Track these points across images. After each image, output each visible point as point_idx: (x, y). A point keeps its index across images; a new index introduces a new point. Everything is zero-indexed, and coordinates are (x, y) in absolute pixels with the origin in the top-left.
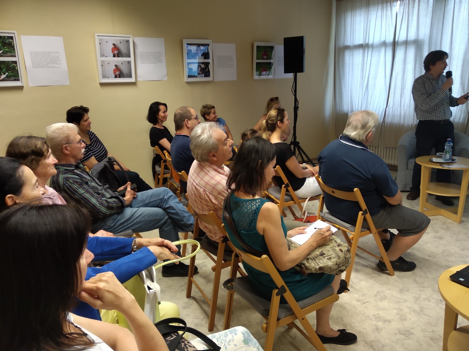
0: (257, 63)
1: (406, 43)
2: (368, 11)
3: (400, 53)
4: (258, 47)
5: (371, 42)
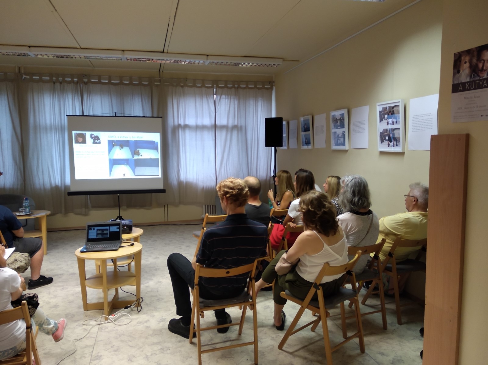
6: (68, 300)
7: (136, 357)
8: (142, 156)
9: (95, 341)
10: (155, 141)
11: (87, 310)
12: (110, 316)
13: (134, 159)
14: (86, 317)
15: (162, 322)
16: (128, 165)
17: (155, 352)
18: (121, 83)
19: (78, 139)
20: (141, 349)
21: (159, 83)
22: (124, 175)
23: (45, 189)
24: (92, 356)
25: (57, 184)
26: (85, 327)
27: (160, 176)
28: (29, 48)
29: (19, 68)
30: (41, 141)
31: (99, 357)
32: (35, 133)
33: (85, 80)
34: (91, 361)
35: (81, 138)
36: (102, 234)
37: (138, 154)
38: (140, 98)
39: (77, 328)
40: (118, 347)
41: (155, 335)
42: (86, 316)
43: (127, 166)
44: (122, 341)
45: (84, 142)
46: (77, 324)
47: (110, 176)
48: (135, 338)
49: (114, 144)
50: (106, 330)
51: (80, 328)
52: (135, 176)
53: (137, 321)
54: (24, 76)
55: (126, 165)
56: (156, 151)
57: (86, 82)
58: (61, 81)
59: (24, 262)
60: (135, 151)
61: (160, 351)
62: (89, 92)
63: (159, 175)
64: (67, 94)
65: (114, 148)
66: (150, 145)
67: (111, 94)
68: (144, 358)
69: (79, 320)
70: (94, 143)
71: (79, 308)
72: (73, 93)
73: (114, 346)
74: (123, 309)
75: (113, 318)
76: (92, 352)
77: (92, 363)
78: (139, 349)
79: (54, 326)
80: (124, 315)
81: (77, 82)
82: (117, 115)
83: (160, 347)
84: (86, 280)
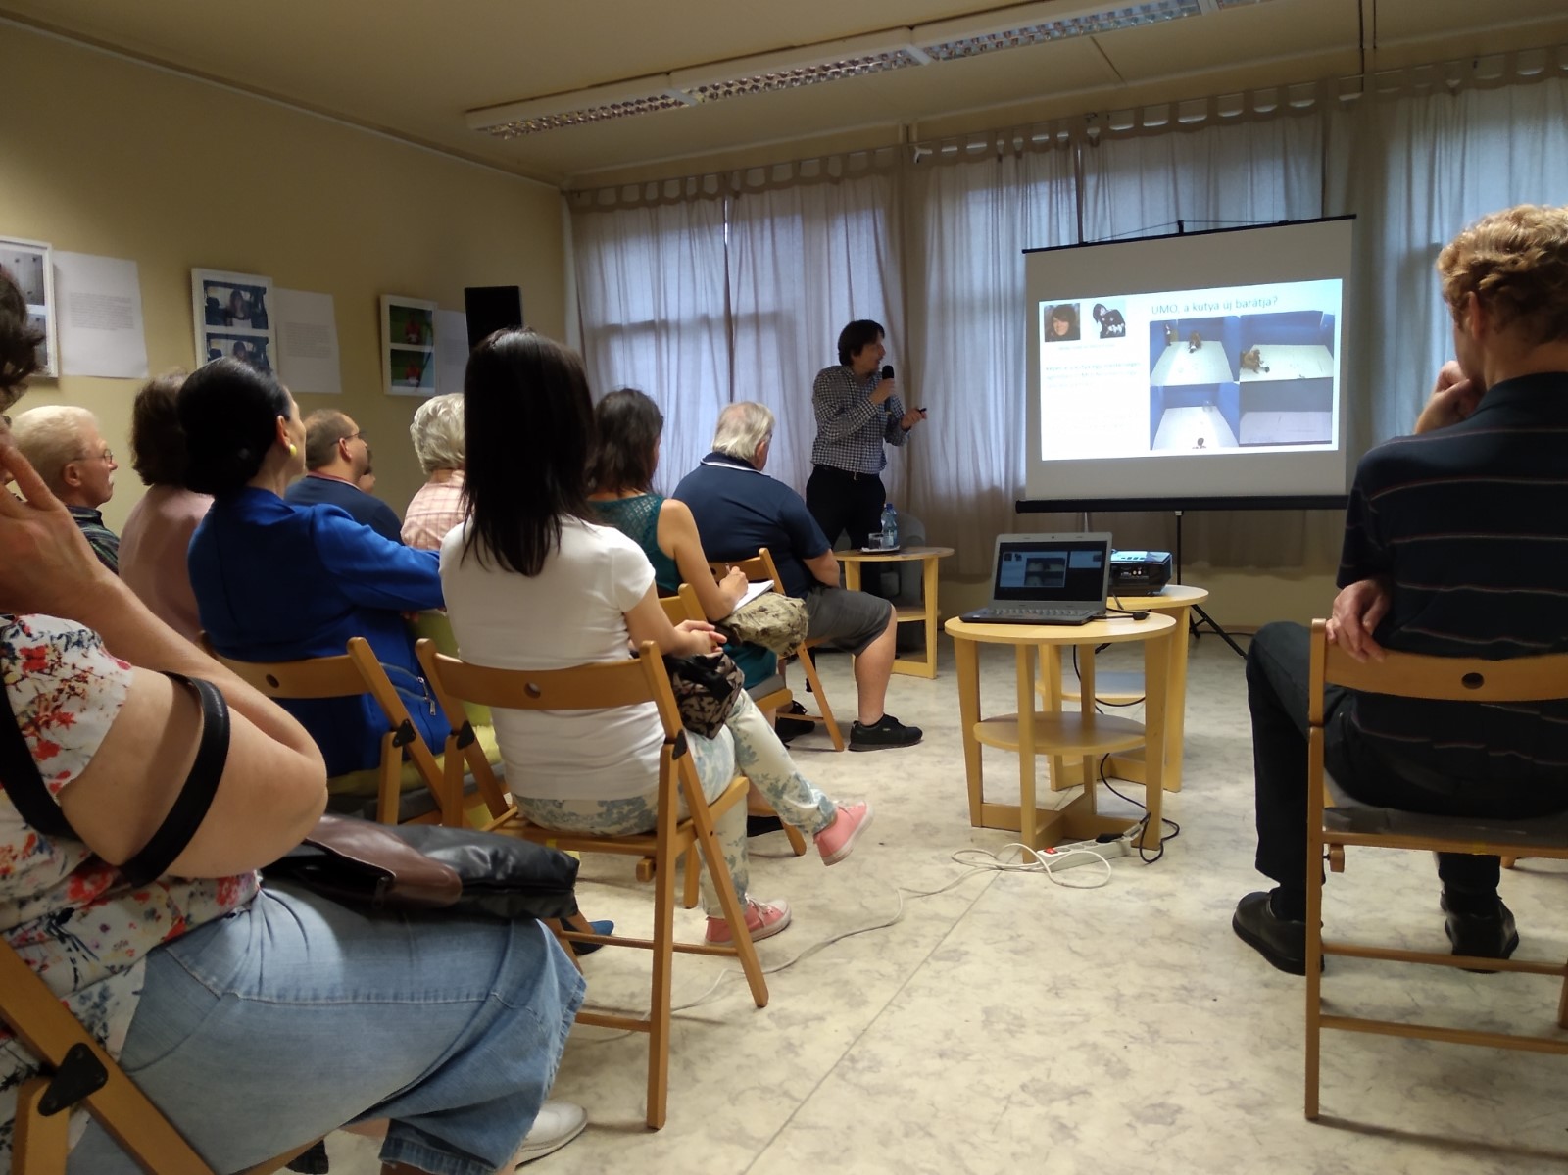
0: (394, 352)
1: (756, 320)
2: (658, 242)
3: (745, 343)
4: (393, 308)
5: (673, 316)
6: (940, 791)
7: (1079, 988)
8: (1267, 370)
9: (969, 909)
10: (1321, 312)
11: (983, 827)
12: (1041, 852)
13: (1238, 383)
14: (970, 843)
15: (1220, 911)
16: (1215, 407)
17: (1155, 991)
18: (1214, 121)
19: (1055, 325)
20: (1109, 970)
21: (1356, 96)
22: (1201, 442)
23: (960, 497)
24: (939, 947)
25: (996, 483)
26: (956, 866)
27: (1334, 446)
28: (909, 31)
29: (908, 129)
30: (955, 349)
31: (957, 956)
32: (942, 325)
33: (1093, 132)
34: (930, 960)
35: (1064, 320)
36: (1043, 576)
37: (1255, 364)
38: (1280, 163)
39: (931, 864)
40: (1033, 943)
41: (1180, 940)
42: (972, 840)
43: (1211, 410)
44: (1052, 931)
45: (1074, 334)
46: (935, 853)
47: (1151, 449)
48: (1101, 933)
49: (1169, 333)
50: (1016, 889)
51: (942, 867)
52: (1241, 445)
53: (1128, 887)
54: (919, 152)
55: (1207, 408)
56: (1323, 349)
57: (1094, 137)
58: (1018, 148)
59: (786, 618)
60: (1242, 356)
61: (1175, 993)
62: (1103, 170)
63: (1330, 442)
64: (1035, 186)
65: (1168, 347)
66: (1303, 328)
67: (1174, 165)
68: (1107, 998)
69: (944, 846)
70: (1104, 334)
71: (962, 815)
72: (1054, 182)
73: (1019, 936)
74: (1094, 840)
75: (1047, 860)
76: (945, 935)
77: (929, 964)
78: (1099, 966)
79: (818, 808)
80: (1094, 861)
81: (1068, 143)
82: (1185, 231)
83: (1179, 980)
84: (979, 721)
